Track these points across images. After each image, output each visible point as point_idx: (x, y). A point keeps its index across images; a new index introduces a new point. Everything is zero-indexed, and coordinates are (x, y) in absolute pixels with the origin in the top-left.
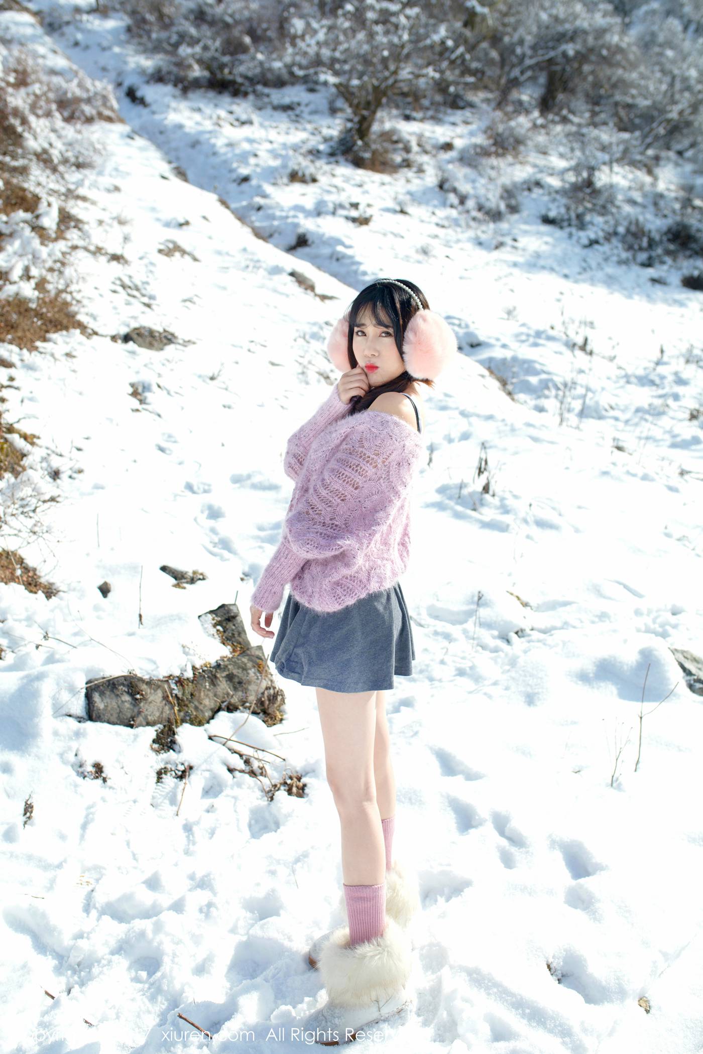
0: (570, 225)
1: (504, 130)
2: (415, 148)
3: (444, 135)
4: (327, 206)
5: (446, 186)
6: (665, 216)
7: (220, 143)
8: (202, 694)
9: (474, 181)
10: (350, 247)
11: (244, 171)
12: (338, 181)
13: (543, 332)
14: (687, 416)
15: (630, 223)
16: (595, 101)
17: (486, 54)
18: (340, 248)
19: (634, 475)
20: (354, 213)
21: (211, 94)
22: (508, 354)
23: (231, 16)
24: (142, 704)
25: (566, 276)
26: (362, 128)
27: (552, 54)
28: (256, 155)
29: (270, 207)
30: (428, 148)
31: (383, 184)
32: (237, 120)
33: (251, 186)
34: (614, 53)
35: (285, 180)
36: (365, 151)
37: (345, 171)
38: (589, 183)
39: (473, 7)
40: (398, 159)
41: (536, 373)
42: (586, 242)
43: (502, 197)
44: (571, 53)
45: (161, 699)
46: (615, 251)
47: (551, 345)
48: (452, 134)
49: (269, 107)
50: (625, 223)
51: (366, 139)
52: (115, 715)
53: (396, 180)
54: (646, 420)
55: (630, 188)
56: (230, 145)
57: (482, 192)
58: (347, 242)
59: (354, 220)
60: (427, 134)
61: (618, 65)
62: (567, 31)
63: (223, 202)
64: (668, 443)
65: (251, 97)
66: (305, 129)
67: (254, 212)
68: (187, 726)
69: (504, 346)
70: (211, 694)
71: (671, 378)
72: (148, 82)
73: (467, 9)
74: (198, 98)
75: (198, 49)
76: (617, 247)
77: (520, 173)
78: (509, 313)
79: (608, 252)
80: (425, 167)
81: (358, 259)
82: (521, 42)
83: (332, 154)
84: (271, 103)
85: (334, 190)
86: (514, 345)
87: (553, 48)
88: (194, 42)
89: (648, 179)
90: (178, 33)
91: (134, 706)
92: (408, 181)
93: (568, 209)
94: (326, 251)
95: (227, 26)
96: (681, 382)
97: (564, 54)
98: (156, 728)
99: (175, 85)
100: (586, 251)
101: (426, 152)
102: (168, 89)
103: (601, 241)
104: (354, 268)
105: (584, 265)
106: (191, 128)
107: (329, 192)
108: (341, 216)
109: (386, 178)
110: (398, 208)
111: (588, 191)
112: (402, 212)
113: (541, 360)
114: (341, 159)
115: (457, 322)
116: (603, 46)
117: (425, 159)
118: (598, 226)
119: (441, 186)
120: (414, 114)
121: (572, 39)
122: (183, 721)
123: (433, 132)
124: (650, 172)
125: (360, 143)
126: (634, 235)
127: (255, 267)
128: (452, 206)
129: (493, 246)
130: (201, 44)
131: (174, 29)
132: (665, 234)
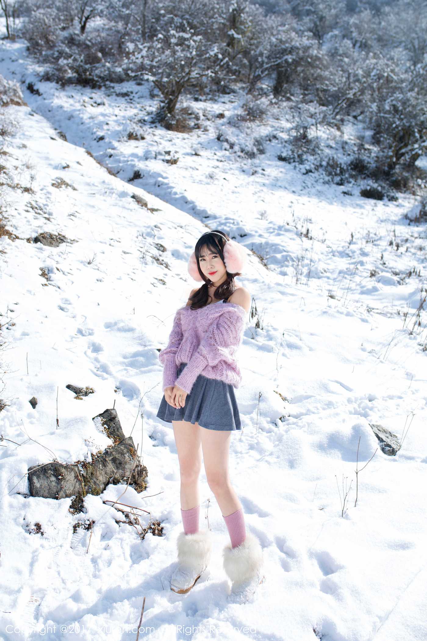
0: (294, 161)
1: (254, 106)
2: (202, 117)
3: (218, 109)
4: (151, 154)
5: (221, 139)
6: (349, 155)
7: (85, 116)
8: (98, 473)
9: (237, 136)
10: (166, 178)
11: (100, 134)
12: (156, 138)
13: (283, 227)
14: (369, 275)
15: (329, 159)
16: (305, 88)
17: (241, 61)
18: (160, 179)
19: (342, 313)
20: (168, 158)
21: (79, 87)
22: (263, 241)
23: (90, 41)
24: (62, 483)
25: (294, 192)
26: (170, 106)
27: (279, 61)
28: (107, 124)
29: (117, 156)
30: (210, 117)
31: (184, 139)
32: (95, 103)
33: (105, 143)
34: (315, 60)
35: (125, 139)
36: (172, 120)
37: (161, 132)
38: (304, 136)
39: (233, 35)
40: (192, 124)
41: (280, 252)
42: (305, 171)
43: (254, 145)
44: (290, 60)
45: (74, 478)
46: (322, 176)
47: (287, 234)
48: (224, 109)
49: (114, 94)
50: (326, 160)
51: (173, 113)
52: (47, 491)
53: (191, 136)
54: (346, 278)
55: (328, 138)
56: (91, 118)
57: (243, 141)
58: (164, 175)
59: (168, 161)
60: (209, 109)
61: (317, 67)
62: (287, 48)
63: (89, 153)
64: (359, 291)
65: (103, 89)
66: (136, 108)
67: (107, 158)
68: (89, 495)
69: (260, 236)
70: (103, 473)
71: (358, 252)
72: (41, 81)
73: (229, 35)
74: (71, 90)
75: (70, 61)
76: (322, 174)
77: (264, 131)
78: (262, 215)
79: (318, 177)
80: (208, 128)
81: (171, 185)
82: (261, 54)
83: (153, 122)
84: (115, 92)
85: (155, 144)
86: (266, 235)
87: (280, 58)
88: (68, 56)
89: (338, 133)
90: (58, 51)
91: (58, 484)
92: (199, 136)
93: (293, 152)
94: (152, 181)
95: (88, 47)
96: (364, 254)
97: (286, 61)
98: (72, 498)
99: (57, 83)
100: (305, 176)
101: (208, 119)
102: (53, 85)
103: (313, 171)
104: (169, 190)
105: (304, 185)
106: (67, 108)
107: (152, 145)
108: (159, 159)
109: (185, 135)
110: (194, 153)
111: (304, 141)
112: (196, 154)
113: (283, 244)
114: (158, 125)
115: (232, 221)
116: (308, 56)
117: (208, 123)
118: (310, 162)
119: (218, 139)
120: (200, 97)
121: (290, 53)
122: (87, 492)
123: (213, 107)
124: (339, 129)
125: (169, 115)
126: (332, 166)
127: (110, 193)
128: (226, 150)
129: (251, 173)
130: (73, 58)
131: (56, 49)
132: (350, 165)
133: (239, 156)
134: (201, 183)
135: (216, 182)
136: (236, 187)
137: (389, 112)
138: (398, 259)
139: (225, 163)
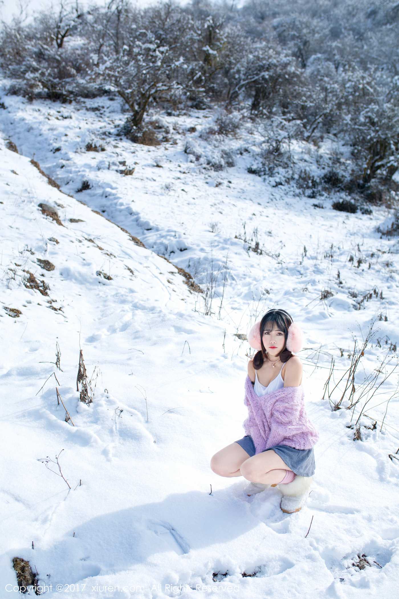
0: (265, 174)
1: (226, 119)
2: (172, 131)
3: (191, 123)
4: (105, 164)
5: (188, 151)
6: (324, 168)
7: (44, 129)
9: (205, 148)
10: (116, 188)
11: (56, 145)
12: (118, 150)
13: (229, 240)
14: (320, 296)
15: (301, 171)
16: (284, 106)
18: (108, 190)
20: (122, 168)
21: (48, 102)
22: (202, 255)
23: (60, 56)
25: (259, 204)
26: (136, 119)
27: (256, 77)
28: (66, 135)
29: (69, 166)
30: (181, 131)
31: (149, 151)
32: (62, 116)
33: (61, 153)
34: (293, 77)
35: (83, 150)
36: (139, 132)
37: (126, 144)
38: (277, 149)
39: (208, 50)
40: (160, 136)
41: (219, 268)
42: (274, 184)
43: (222, 157)
44: (267, 77)
46: (292, 189)
47: (233, 248)
48: (196, 123)
49: (84, 109)
50: (299, 172)
51: (139, 126)
53: (158, 149)
54: (291, 301)
55: (302, 152)
56: (52, 129)
57: (210, 154)
58: (114, 185)
59: (122, 172)
60: (180, 123)
61: (295, 84)
62: (265, 65)
63: (34, 163)
64: (303, 318)
65: (74, 103)
66: (105, 121)
67: (59, 169)
69: (202, 250)
71: (312, 269)
72: (7, 95)
73: (204, 51)
74: (37, 105)
75: (37, 75)
76: (293, 187)
77: (235, 145)
78: (213, 227)
79: (288, 190)
80: (178, 141)
81: (119, 195)
82: (238, 71)
83: (118, 135)
84: (86, 107)
85: (115, 155)
86: (208, 249)
87: (257, 74)
88: (35, 70)
89: (313, 147)
90: (25, 65)
92: (166, 149)
93: (264, 165)
94: (100, 191)
95: (58, 61)
97: (263, 78)
99: (24, 96)
100: (274, 188)
101: (179, 133)
102: (19, 98)
103: (283, 183)
104: (115, 201)
105: (272, 197)
106: (29, 120)
107: (111, 156)
108: (113, 170)
109: (152, 148)
110: (155, 164)
111: (276, 154)
112: (158, 166)
113: (224, 259)
114: (123, 137)
115: (173, 234)
116: (286, 73)
117: (178, 137)
118: (281, 174)
119: (185, 152)
120: (173, 112)
121: (268, 69)
123: (185, 122)
124: (316, 144)
125: (135, 127)
126: (304, 179)
127: (28, 202)
128: (191, 162)
129: (215, 185)
130: (40, 72)
131: (24, 63)
132: (323, 178)
133: (205, 168)
134: (154, 194)
135: (172, 193)
136: (194, 199)
137: (364, 124)
138: (357, 277)
139: (188, 175)
